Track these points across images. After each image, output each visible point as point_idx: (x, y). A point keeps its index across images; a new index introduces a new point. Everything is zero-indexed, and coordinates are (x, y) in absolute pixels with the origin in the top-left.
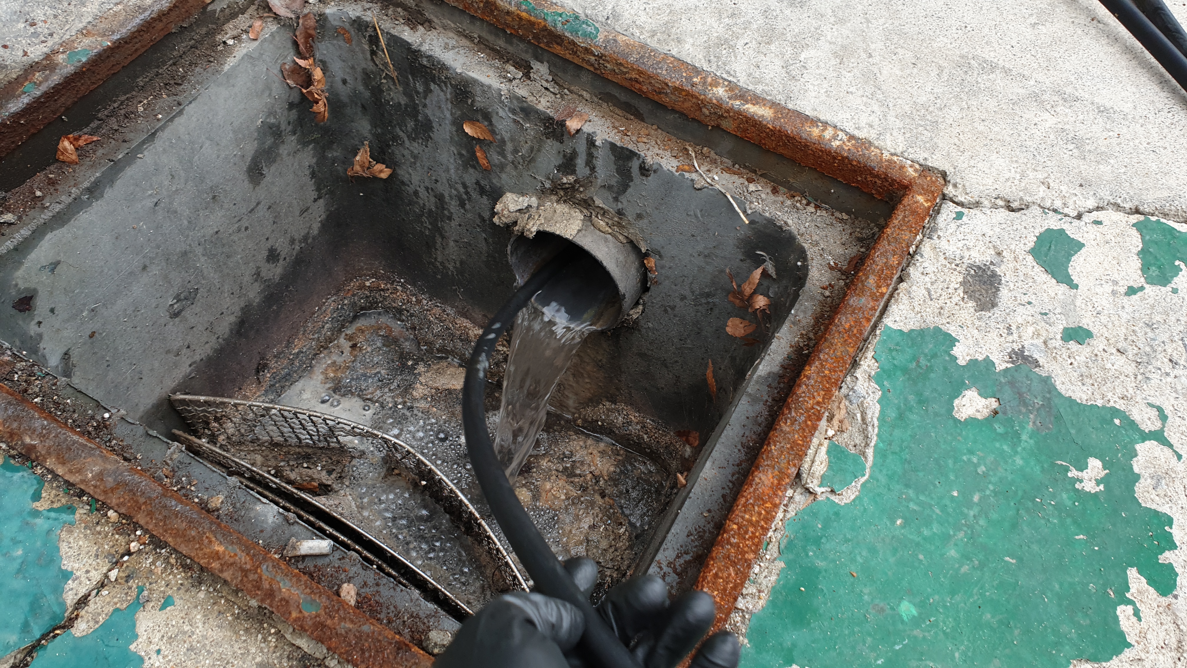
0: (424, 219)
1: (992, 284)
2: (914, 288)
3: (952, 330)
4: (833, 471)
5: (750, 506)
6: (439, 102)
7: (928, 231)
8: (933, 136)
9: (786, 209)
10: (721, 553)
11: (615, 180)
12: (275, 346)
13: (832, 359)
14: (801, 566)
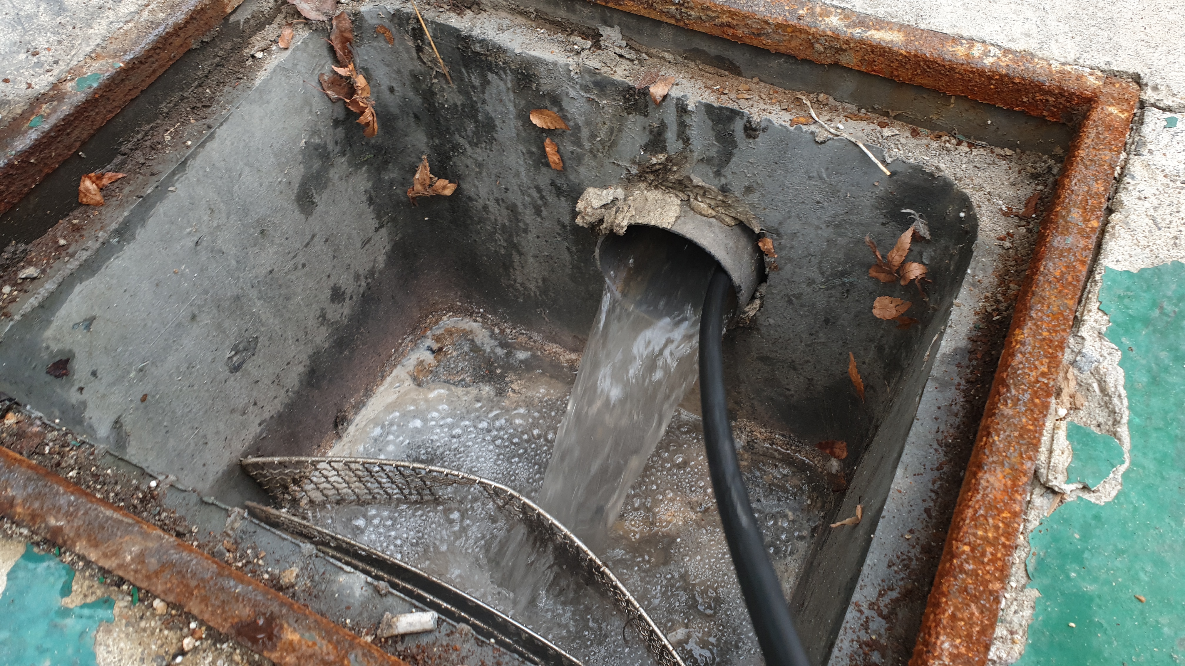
0: (498, 236)
2: (1132, 217)
4: (1081, 460)
5: (981, 519)
6: (499, 93)
7: (1133, 147)
8: (1111, 35)
9: (934, 152)
10: (954, 585)
11: (715, 149)
12: (352, 395)
13: (1048, 316)
14: (1063, 593)
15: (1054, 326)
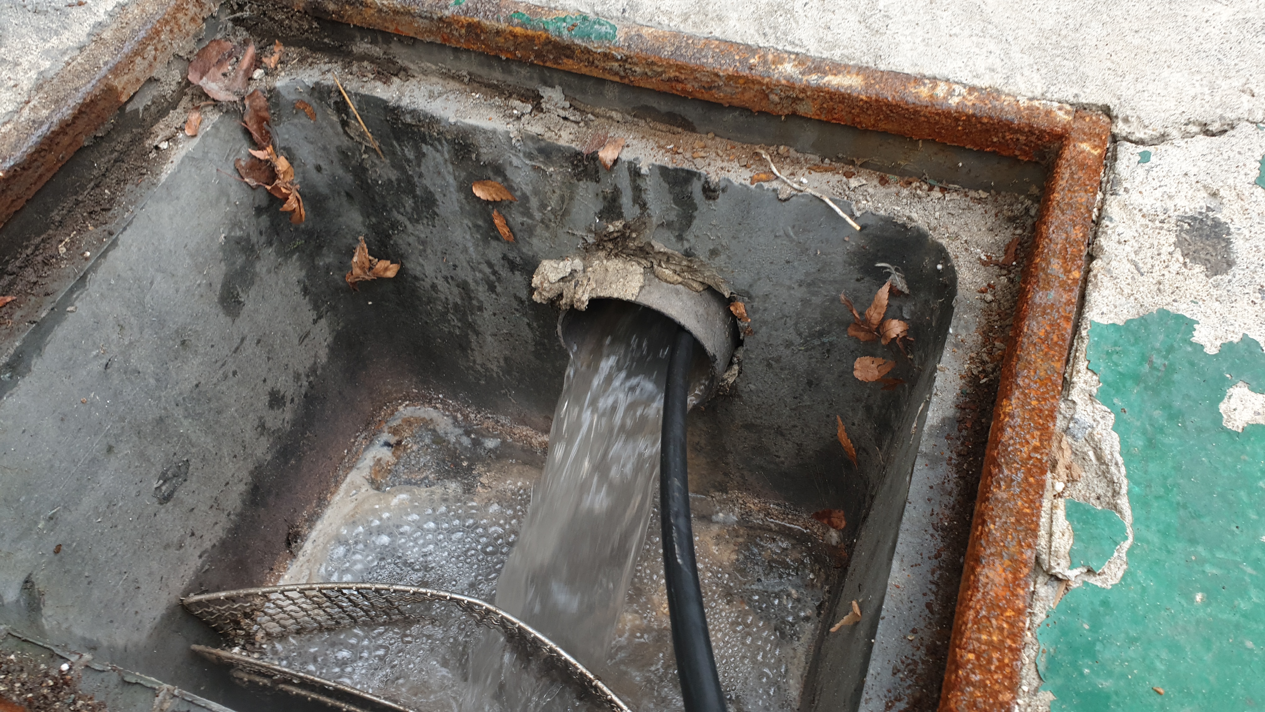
0: (450, 316)
1: (1218, 236)
2: (1114, 263)
3: (1184, 309)
4: (1082, 541)
5: (984, 621)
6: (436, 166)
7: (1109, 186)
8: (1077, 64)
9: (905, 200)
10: (961, 701)
11: (674, 213)
12: (303, 508)
13: (1036, 383)
14: (1078, 694)
15: (1043, 393)
